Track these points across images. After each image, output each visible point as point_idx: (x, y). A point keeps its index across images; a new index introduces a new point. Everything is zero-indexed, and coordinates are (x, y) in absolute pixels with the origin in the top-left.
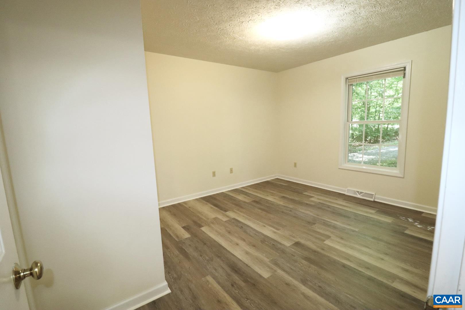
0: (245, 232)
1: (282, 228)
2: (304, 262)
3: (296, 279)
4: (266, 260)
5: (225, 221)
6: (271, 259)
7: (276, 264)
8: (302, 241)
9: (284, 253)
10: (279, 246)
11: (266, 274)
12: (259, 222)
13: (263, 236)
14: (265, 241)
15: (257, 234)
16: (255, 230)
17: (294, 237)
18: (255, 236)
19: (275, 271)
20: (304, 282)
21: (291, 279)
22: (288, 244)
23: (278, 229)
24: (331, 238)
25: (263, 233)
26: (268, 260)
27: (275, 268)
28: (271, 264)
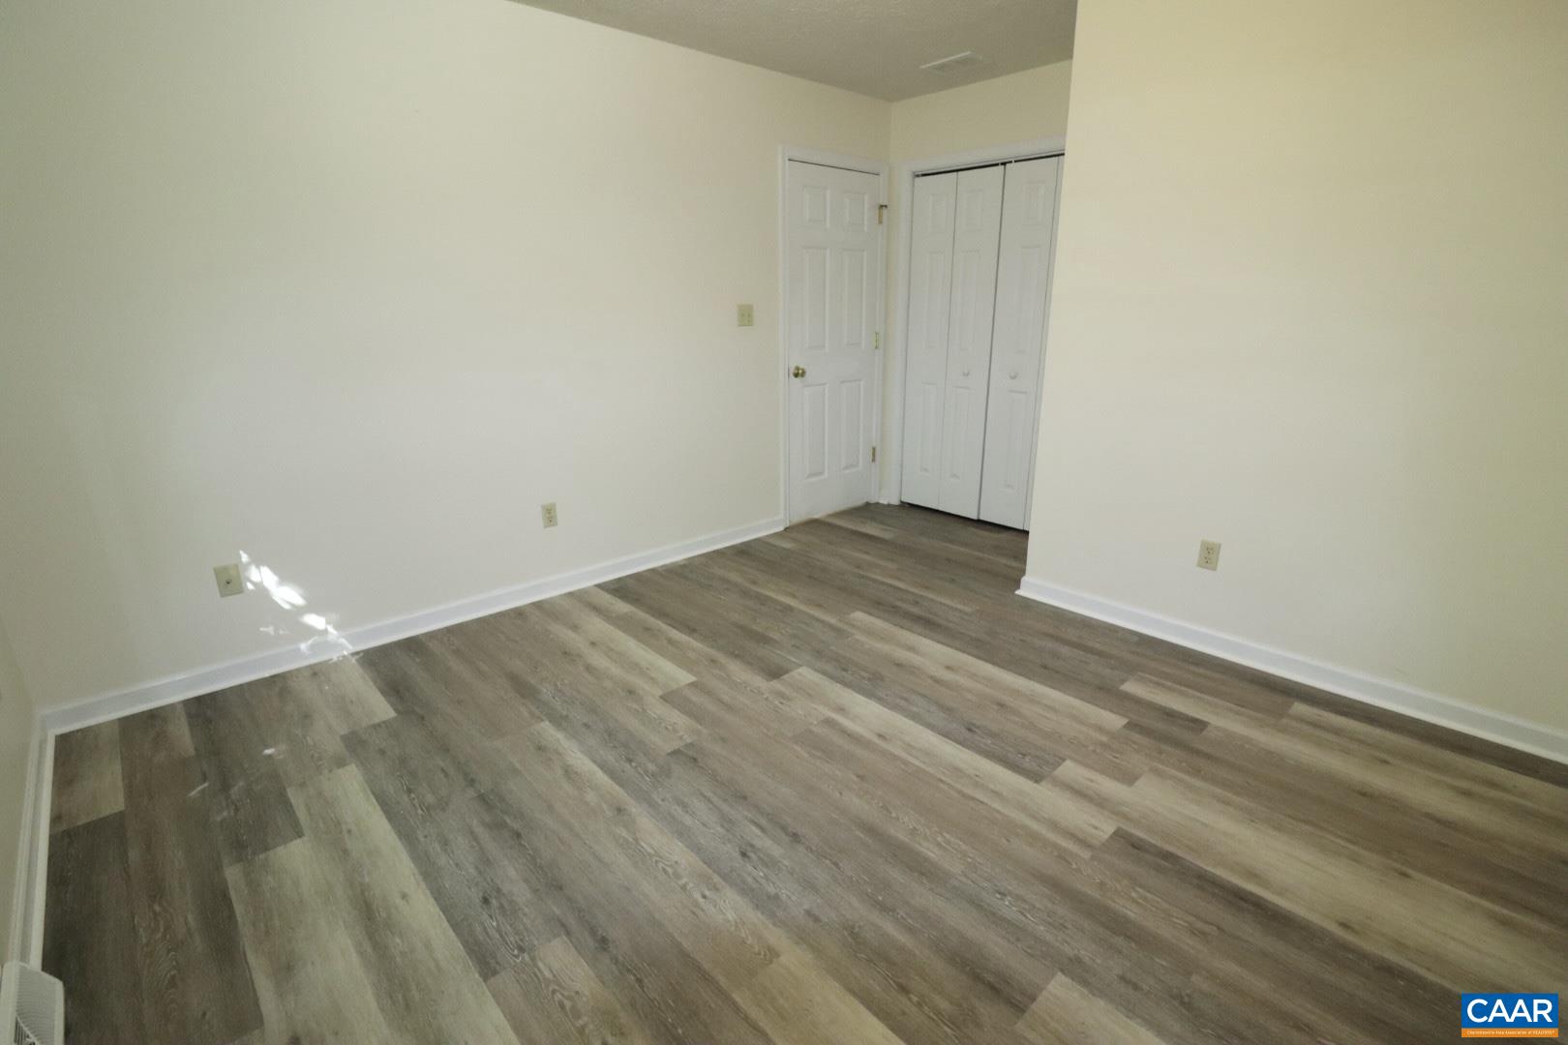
0: (949, 710)
1: (815, 729)
2: (775, 636)
3: (800, 611)
4: (859, 636)
5: (1064, 760)
6: (850, 639)
7: (838, 631)
8: (759, 681)
9: (818, 652)
10: (829, 668)
11: (859, 616)
12: (911, 759)
13: (880, 694)
14: (869, 679)
15: (903, 703)
16: (915, 717)
17: (781, 695)
18: (905, 695)
19: (840, 620)
20: (789, 609)
21: (812, 612)
22: (805, 674)
23: (829, 723)
24: (660, 693)
25: (881, 707)
26: (857, 637)
27: (840, 625)
28: (849, 630)
